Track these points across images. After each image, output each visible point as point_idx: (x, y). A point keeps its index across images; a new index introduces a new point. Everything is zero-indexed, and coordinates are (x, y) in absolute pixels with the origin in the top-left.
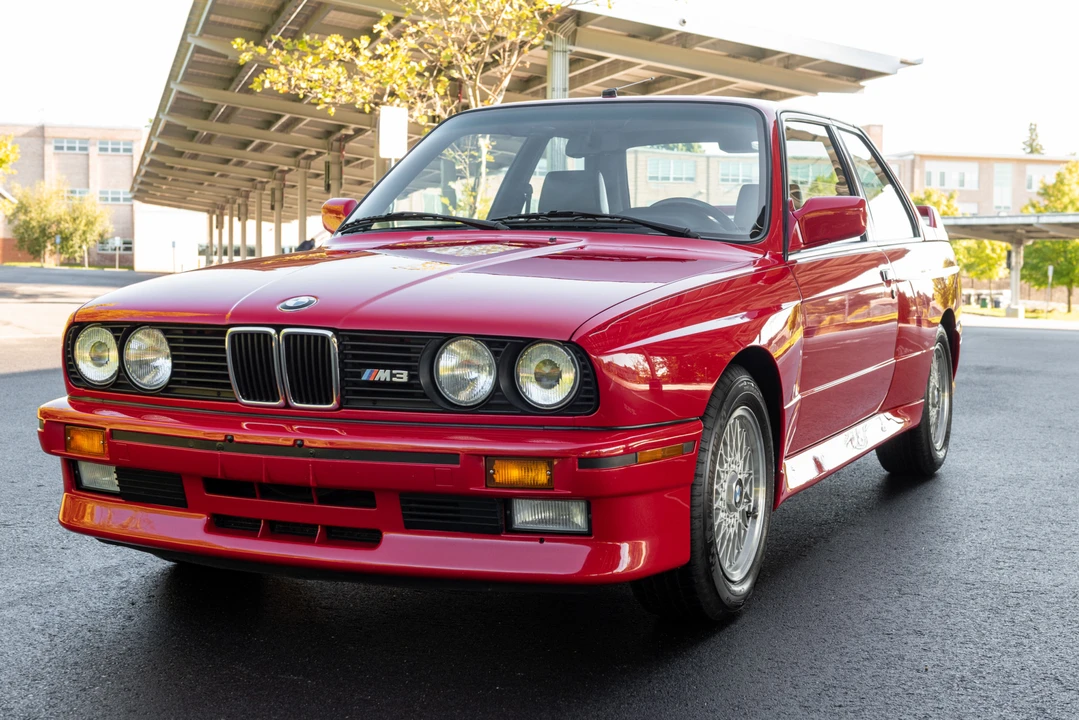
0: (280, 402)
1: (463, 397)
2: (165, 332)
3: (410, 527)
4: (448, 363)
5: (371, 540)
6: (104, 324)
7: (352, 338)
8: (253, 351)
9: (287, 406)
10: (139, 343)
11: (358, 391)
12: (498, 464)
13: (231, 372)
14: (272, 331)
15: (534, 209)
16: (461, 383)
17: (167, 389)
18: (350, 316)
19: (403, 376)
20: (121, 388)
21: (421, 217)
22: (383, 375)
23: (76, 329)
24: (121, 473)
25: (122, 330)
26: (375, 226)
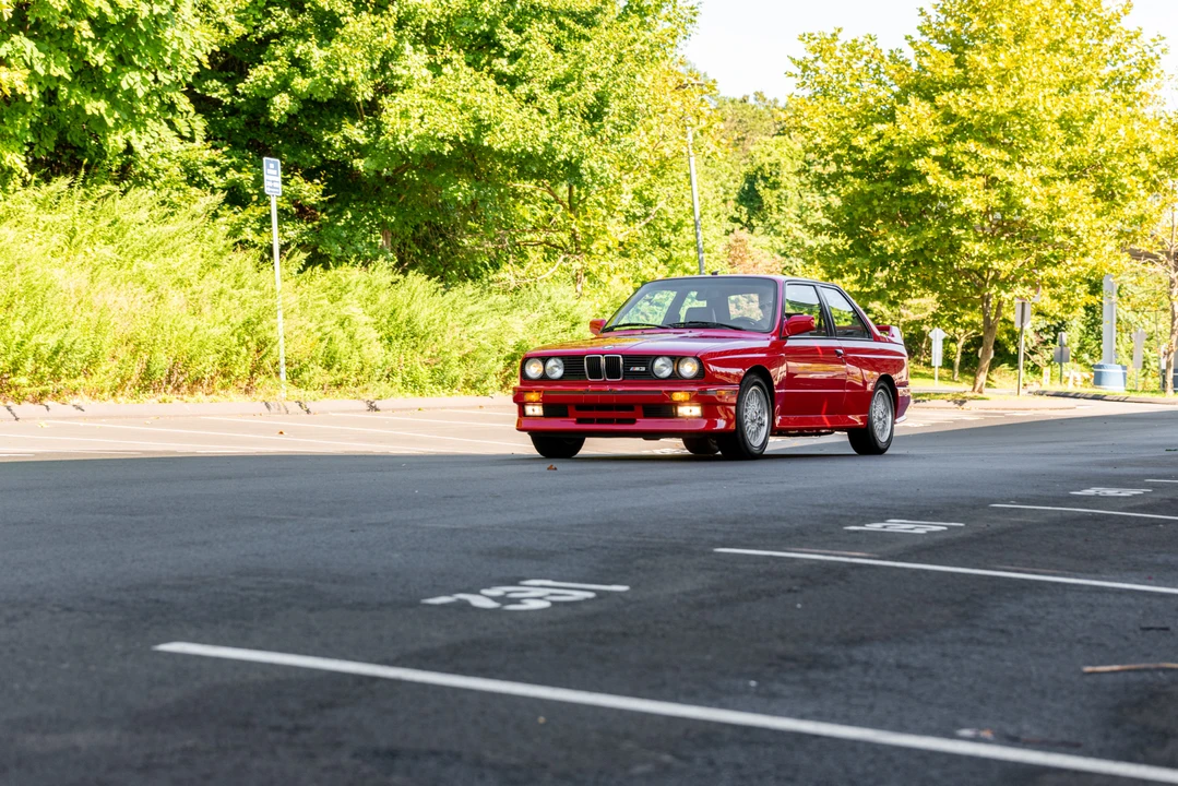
0: (602, 379)
1: (661, 375)
2: (561, 359)
3: (646, 416)
4: (659, 363)
5: (633, 421)
6: (538, 357)
7: (627, 357)
8: (594, 362)
9: (606, 380)
10: (551, 363)
11: (628, 374)
12: (673, 394)
13: (586, 370)
14: (601, 356)
15: (682, 321)
16: (661, 371)
17: (561, 378)
18: (624, 351)
19: (643, 369)
20: (544, 378)
22: (637, 369)
23: (526, 360)
24: (545, 407)
25: (544, 359)
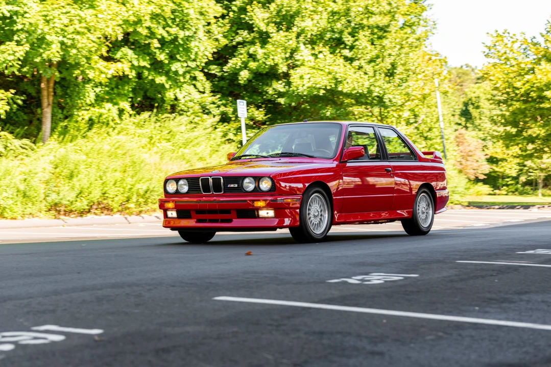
0: (211, 193)
1: (248, 190)
2: (187, 180)
3: (239, 217)
4: (245, 182)
5: (230, 221)
6: (173, 179)
7: (226, 178)
8: (205, 182)
9: (213, 194)
10: (181, 183)
11: (227, 189)
12: (255, 202)
13: (201, 187)
14: (210, 178)
16: (248, 187)
17: (187, 193)
18: (226, 174)
19: (236, 186)
20: (177, 193)
21: (250, 155)
22: (232, 186)
23: (166, 181)
24: (178, 212)
25: (177, 180)
26: (243, 158)
